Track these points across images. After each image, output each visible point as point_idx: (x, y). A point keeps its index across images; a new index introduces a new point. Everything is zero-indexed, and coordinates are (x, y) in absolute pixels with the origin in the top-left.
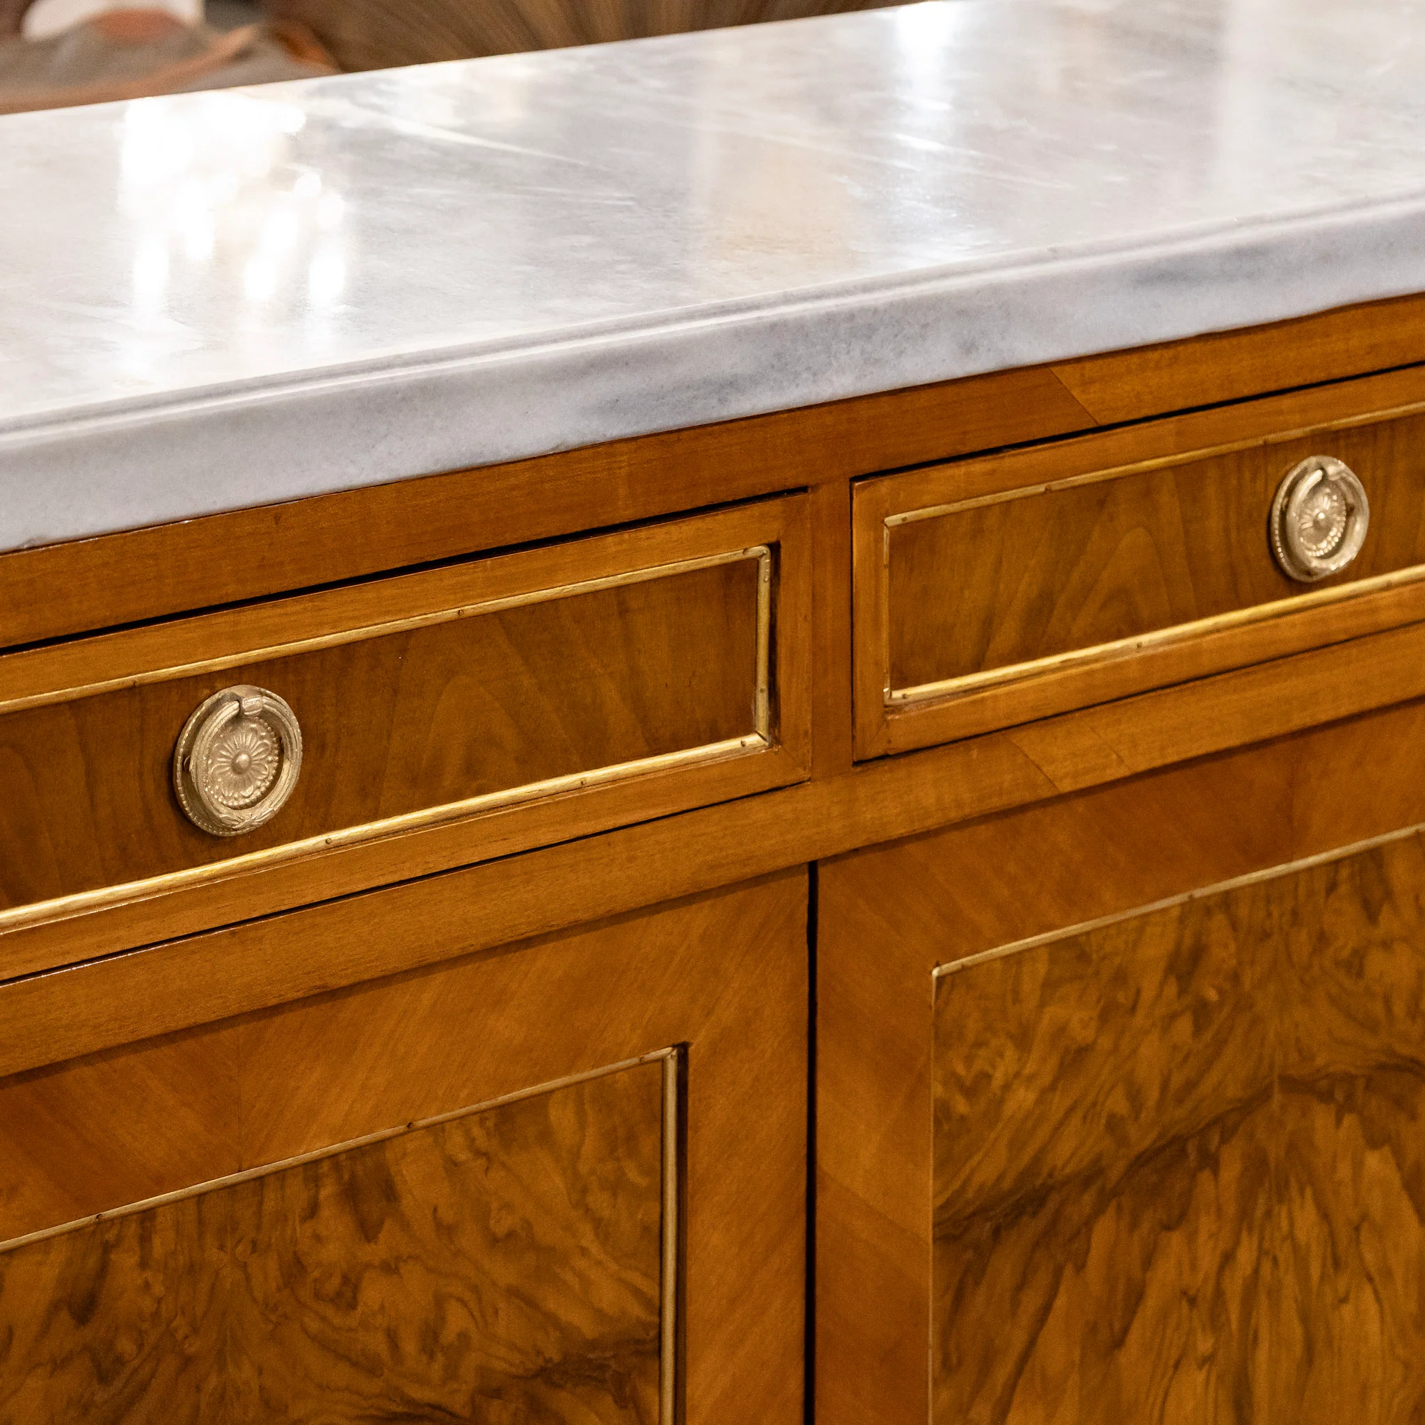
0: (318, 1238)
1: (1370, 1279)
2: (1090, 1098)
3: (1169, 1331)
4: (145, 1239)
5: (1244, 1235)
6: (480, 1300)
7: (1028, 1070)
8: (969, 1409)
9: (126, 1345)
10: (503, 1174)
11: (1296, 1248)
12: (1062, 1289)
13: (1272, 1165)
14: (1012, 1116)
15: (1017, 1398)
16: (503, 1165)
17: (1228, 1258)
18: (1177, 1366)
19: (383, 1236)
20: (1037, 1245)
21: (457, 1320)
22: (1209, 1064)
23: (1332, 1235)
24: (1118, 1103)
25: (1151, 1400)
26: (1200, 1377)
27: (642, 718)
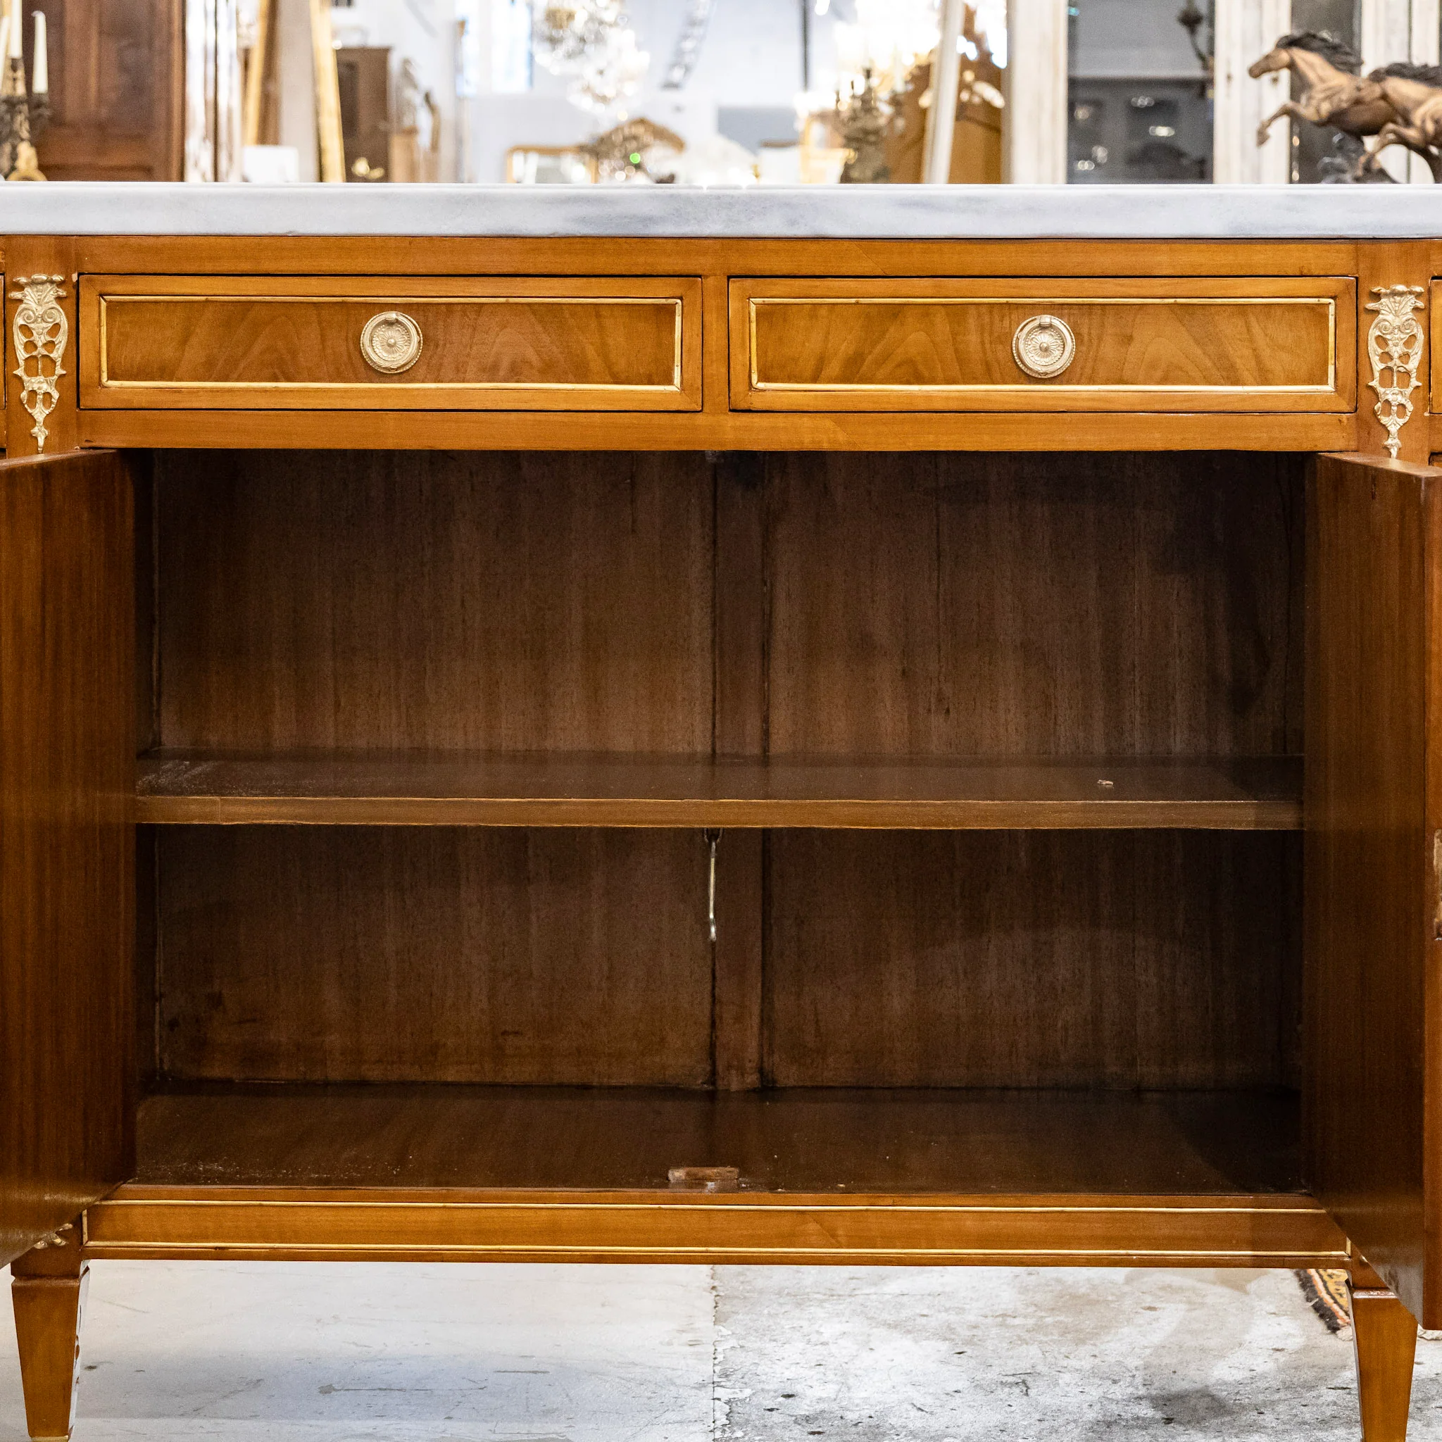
27: (609, 366)
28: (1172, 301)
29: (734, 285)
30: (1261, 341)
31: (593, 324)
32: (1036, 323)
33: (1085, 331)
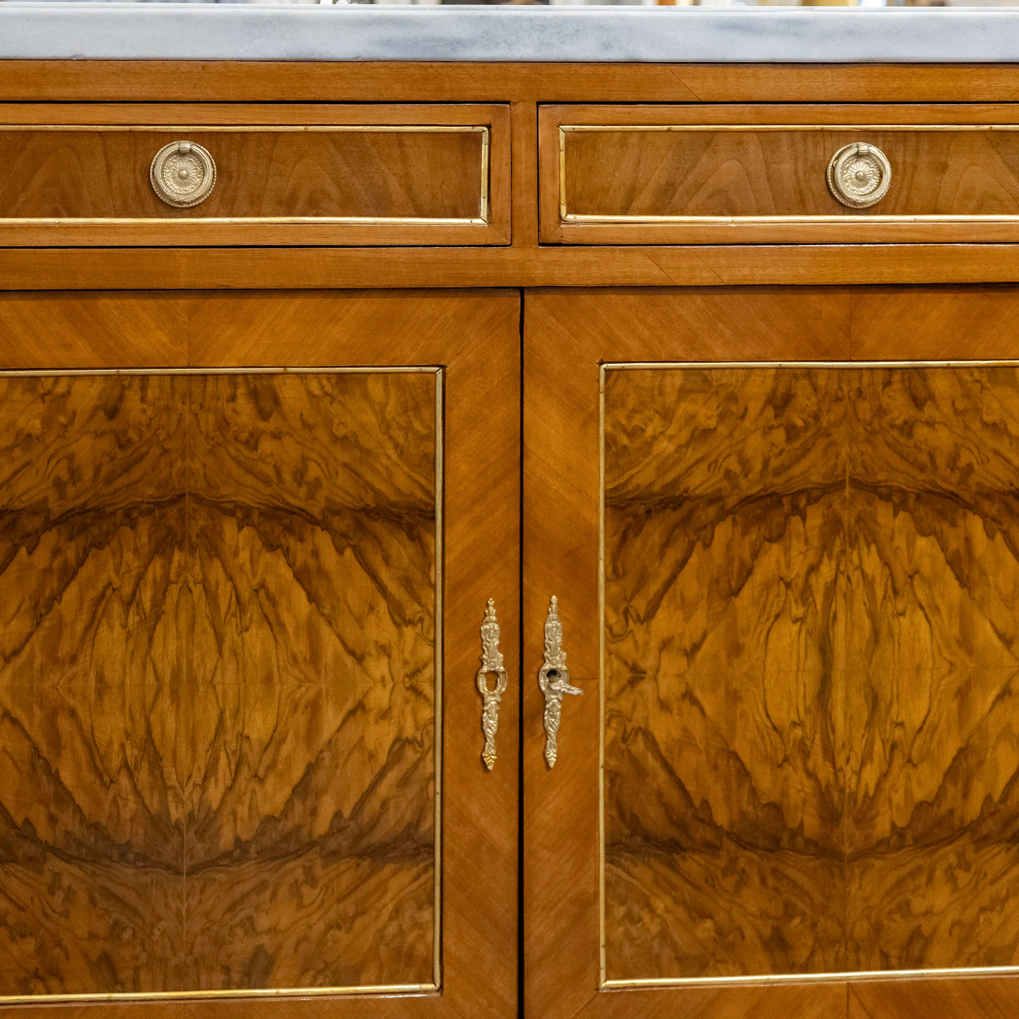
0: (236, 412)
1: (922, 608)
2: (712, 458)
3: (771, 597)
4: (143, 389)
5: (825, 559)
6: (327, 465)
7: (669, 432)
8: (631, 600)
9: (133, 435)
10: (340, 407)
11: (864, 575)
12: (694, 554)
13: (846, 525)
14: (659, 454)
15: (665, 602)
16: (341, 403)
17: (813, 569)
18: (777, 617)
19: (272, 420)
20: (676, 526)
21: (313, 471)
22: (798, 459)
23: (891, 574)
24: (733, 464)
25: (759, 630)
26: (795, 628)
27: (412, 197)
28: (987, 127)
29: (544, 111)
31: (396, 153)
32: (854, 151)
33: (900, 159)
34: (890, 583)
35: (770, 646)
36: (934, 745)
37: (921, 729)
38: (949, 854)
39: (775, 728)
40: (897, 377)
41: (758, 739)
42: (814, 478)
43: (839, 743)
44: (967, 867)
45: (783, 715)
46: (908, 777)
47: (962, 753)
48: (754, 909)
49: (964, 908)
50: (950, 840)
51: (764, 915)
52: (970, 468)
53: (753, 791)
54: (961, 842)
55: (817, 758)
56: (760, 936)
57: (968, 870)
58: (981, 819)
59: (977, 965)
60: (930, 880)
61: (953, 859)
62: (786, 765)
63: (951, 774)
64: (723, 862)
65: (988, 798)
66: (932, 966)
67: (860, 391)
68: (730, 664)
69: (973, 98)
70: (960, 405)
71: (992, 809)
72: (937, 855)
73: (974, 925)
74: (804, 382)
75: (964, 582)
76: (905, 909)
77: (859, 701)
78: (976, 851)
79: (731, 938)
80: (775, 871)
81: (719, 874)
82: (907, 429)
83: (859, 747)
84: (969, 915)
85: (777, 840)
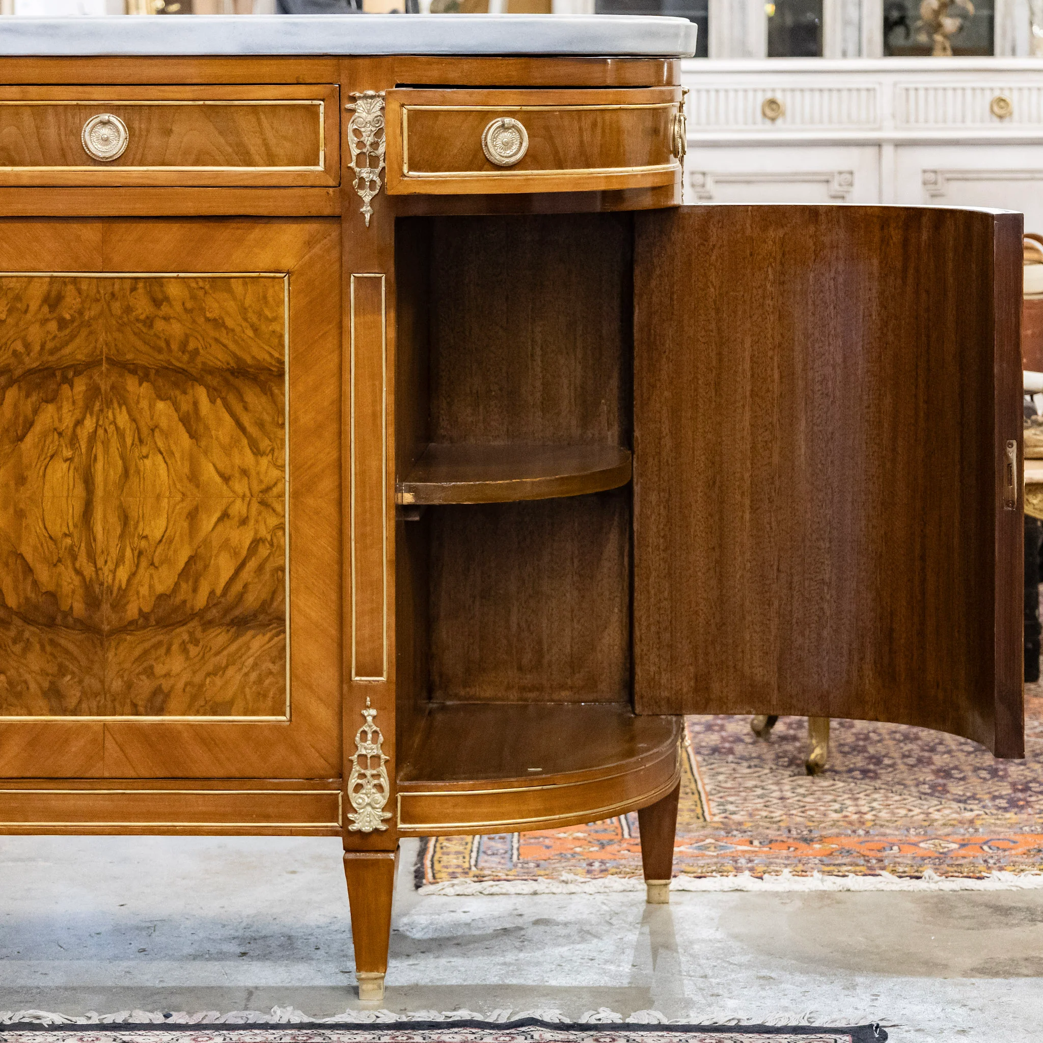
1: (161, 453)
2: (3, 341)
3: (47, 442)
5: (88, 415)
11: (117, 428)
13: (103, 391)
17: (79, 423)
18: (52, 457)
22: (67, 343)
23: (138, 428)
24: (19, 347)
25: (38, 466)
26: (65, 466)
28: (201, 103)
30: (269, 134)
32: (98, 120)
33: (136, 125)
34: (136, 435)
35: (47, 478)
36: (171, 553)
37: (160, 541)
38: (182, 632)
39: (51, 537)
40: (141, 285)
41: (39, 545)
42: (79, 357)
43: (99, 551)
44: (196, 642)
45: (57, 529)
46: (151, 576)
47: (192, 559)
48: (35, 667)
49: (194, 673)
50: (183, 623)
51: (44, 672)
52: (196, 352)
53: (35, 583)
54: (191, 624)
55: (82, 559)
56: (41, 688)
57: (197, 645)
58: (207, 608)
59: (204, 714)
60: (168, 650)
61: (186, 637)
62: (59, 564)
63: (184, 574)
64: (13, 633)
65: (212, 592)
66: (170, 714)
67: (113, 295)
68: (17, 490)
69: (188, 81)
70: (189, 305)
71: (215, 601)
72: (173, 633)
73: (202, 685)
74: (70, 287)
75: (193, 435)
76: (149, 672)
77: (113, 519)
78: (204, 631)
79: (19, 688)
80: (52, 641)
81: (10, 644)
82: (149, 322)
83: (114, 553)
84: (197, 679)
85: (53, 619)
